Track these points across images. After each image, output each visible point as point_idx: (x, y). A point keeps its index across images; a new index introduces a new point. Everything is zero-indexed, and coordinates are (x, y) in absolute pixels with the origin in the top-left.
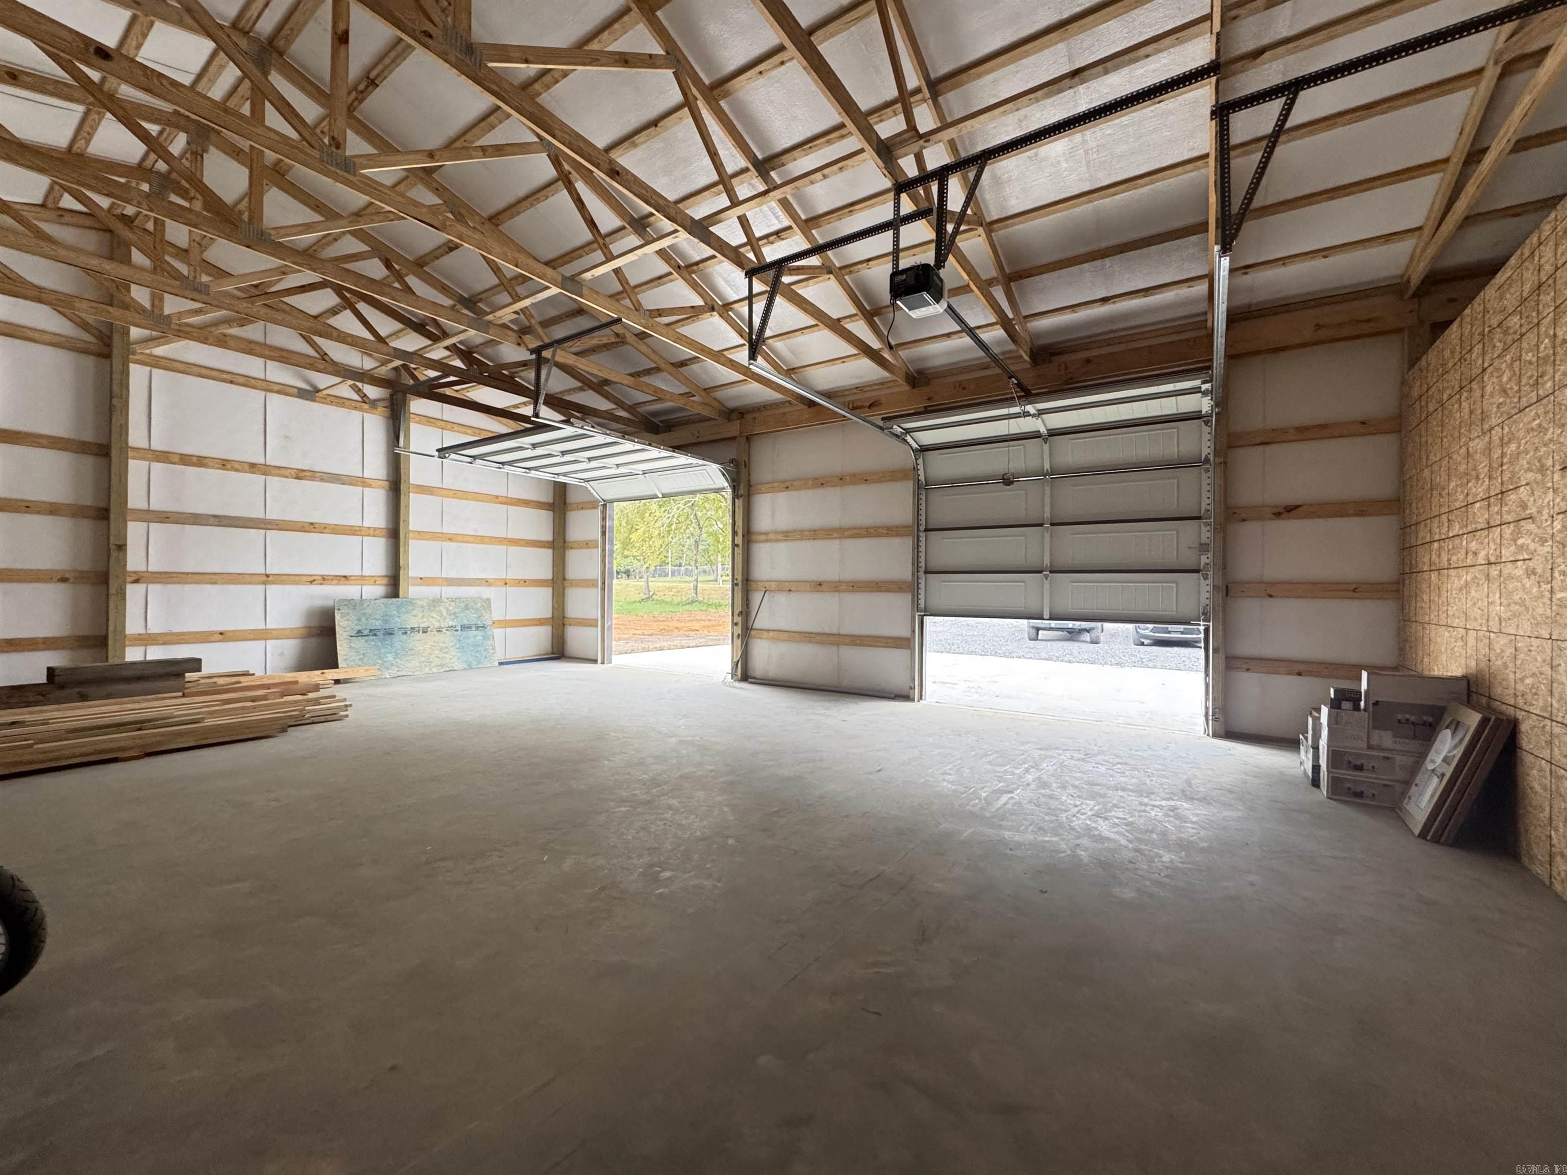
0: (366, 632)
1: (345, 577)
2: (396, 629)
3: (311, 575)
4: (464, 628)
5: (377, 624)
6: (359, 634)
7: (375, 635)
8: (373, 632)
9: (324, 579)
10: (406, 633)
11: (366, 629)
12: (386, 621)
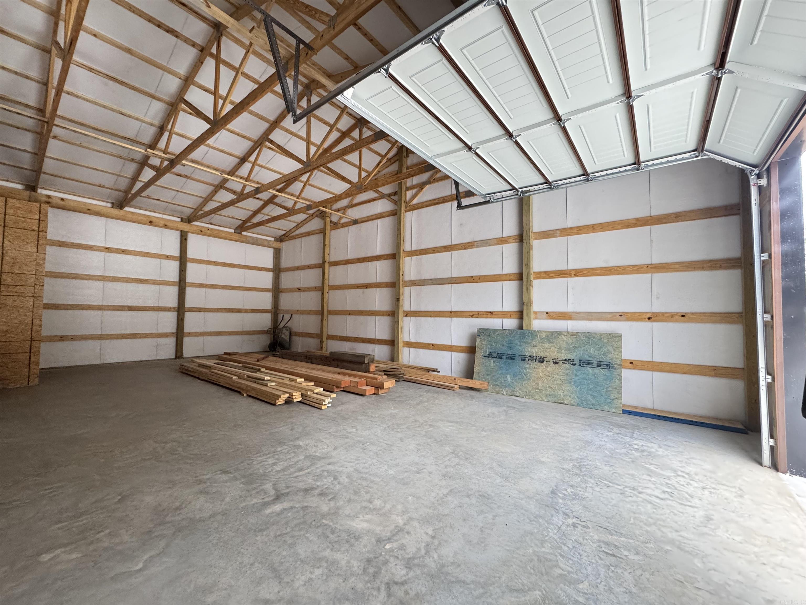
0: (495, 355)
1: (491, 312)
2: (517, 355)
3: (472, 312)
4: (583, 363)
5: (503, 349)
6: (490, 355)
7: (501, 358)
8: (500, 356)
9: (478, 314)
10: (524, 360)
11: (495, 352)
12: (510, 348)
